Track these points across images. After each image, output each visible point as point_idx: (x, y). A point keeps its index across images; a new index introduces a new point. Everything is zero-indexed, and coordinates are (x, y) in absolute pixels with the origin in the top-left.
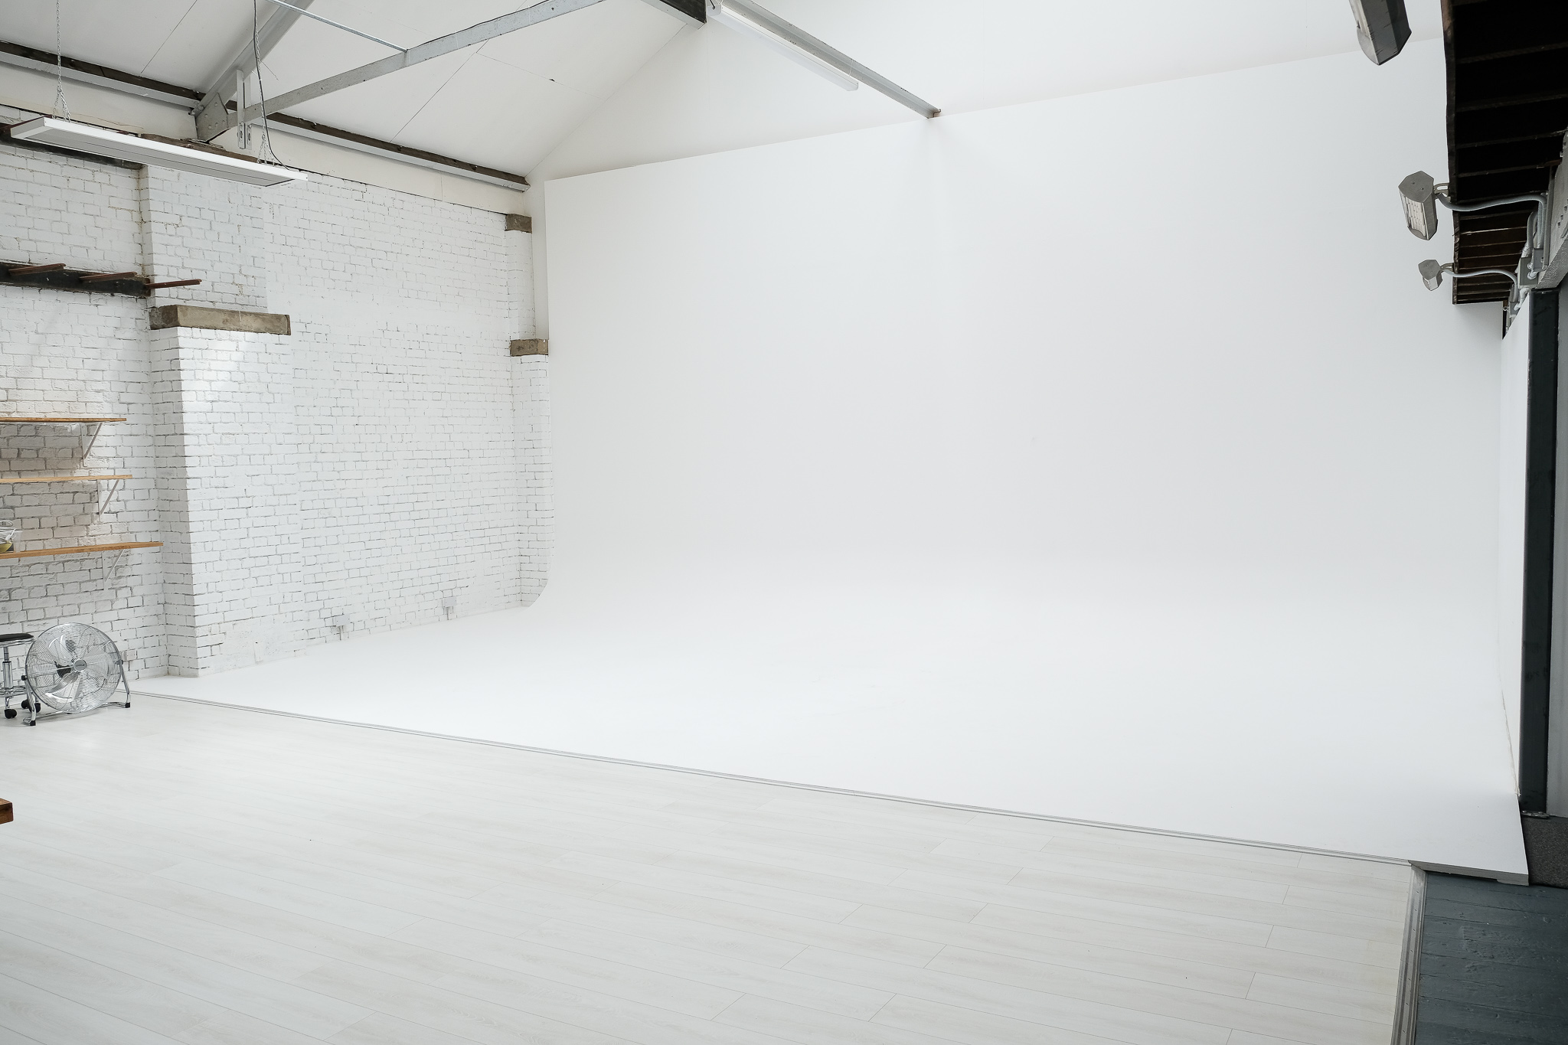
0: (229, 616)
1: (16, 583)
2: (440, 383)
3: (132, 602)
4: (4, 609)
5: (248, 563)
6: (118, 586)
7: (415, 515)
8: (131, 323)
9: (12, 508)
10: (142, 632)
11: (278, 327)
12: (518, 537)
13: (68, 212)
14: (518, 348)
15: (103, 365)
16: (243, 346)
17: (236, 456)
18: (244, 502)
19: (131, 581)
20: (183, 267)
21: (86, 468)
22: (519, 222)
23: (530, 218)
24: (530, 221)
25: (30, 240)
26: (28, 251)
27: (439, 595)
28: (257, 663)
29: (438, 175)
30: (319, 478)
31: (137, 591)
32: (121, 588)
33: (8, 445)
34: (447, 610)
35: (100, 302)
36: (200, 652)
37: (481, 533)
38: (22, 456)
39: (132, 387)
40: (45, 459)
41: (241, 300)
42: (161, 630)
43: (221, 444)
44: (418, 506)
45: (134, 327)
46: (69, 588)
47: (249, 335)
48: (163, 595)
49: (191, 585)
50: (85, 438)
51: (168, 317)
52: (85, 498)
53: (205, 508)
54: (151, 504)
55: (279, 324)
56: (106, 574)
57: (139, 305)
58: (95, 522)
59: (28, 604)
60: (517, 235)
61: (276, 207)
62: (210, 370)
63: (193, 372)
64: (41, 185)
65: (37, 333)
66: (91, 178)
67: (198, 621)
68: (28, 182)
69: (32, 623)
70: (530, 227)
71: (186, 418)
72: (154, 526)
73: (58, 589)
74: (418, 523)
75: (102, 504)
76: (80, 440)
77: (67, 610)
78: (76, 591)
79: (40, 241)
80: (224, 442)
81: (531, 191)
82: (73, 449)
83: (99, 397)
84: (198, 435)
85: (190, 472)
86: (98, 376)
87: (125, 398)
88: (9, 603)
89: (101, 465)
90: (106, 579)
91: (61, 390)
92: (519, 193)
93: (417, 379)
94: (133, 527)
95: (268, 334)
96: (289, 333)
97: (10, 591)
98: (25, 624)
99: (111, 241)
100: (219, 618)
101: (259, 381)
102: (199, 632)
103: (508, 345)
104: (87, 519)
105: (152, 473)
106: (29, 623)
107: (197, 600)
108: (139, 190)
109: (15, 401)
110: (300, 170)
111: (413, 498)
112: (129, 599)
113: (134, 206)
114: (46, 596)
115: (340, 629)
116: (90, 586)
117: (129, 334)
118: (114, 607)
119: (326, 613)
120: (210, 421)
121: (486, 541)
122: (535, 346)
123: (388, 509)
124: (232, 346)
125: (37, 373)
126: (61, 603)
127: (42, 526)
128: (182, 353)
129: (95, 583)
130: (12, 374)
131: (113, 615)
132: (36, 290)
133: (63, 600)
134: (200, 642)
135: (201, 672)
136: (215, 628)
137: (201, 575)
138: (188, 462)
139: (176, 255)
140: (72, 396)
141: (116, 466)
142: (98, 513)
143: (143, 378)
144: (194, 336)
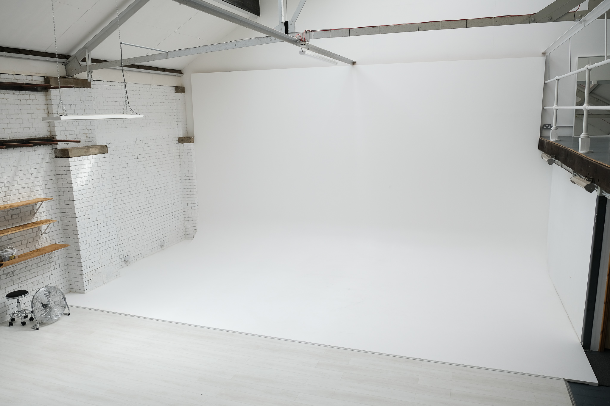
0: (94, 268)
1: (15, 268)
2: (156, 159)
3: (56, 267)
4: (11, 279)
5: (99, 246)
6: (50, 262)
7: (150, 212)
8: (47, 156)
9: (11, 239)
10: (60, 278)
11: (103, 151)
12: (183, 213)
13: (21, 114)
14: (182, 140)
15: (39, 175)
16: (92, 161)
17: (92, 205)
18: (96, 223)
19: (55, 259)
20: (66, 130)
21: (36, 218)
22: (180, 89)
23: (184, 87)
24: (184, 89)
25: (9, 128)
26: (8, 133)
27: (159, 241)
28: (104, 284)
29: (151, 75)
30: (117, 205)
31: (57, 262)
32: (51, 262)
33: (7, 214)
34: (162, 247)
35: (36, 149)
36: (85, 284)
37: (171, 214)
38: (13, 218)
39: (50, 182)
40: (21, 217)
41: (87, 140)
42: (66, 275)
43: (87, 202)
44: (150, 208)
45: (49, 157)
46: (34, 266)
47: (95, 156)
48: (66, 262)
49: (80, 259)
50: (34, 206)
51: (64, 154)
52: (36, 230)
53: (83, 228)
54: (60, 227)
55: (104, 149)
56: (46, 258)
57: (50, 148)
58: (41, 238)
59: (20, 276)
60: (180, 95)
61: (96, 98)
62: (81, 173)
63: (75, 175)
64: (11, 104)
65: (14, 166)
66: (29, 98)
67: (84, 272)
68: (6, 104)
69: (22, 283)
70: (184, 91)
71: (74, 194)
72: (61, 235)
73: (30, 267)
74: (151, 215)
75: (43, 231)
76: (33, 207)
77: (34, 275)
78: (36, 267)
79: (12, 128)
80: (88, 201)
81: (184, 76)
82: (30, 211)
83: (38, 188)
84: (79, 200)
85: (77, 215)
86: (37, 179)
87: (48, 187)
88: (13, 277)
89: (41, 215)
90: (46, 260)
91: (25, 188)
92: (180, 77)
93: (148, 158)
94: (54, 237)
95: (100, 154)
96: (107, 153)
97: (13, 272)
98: (19, 284)
99: (38, 123)
100: (90, 269)
101: (98, 174)
102: (84, 276)
103: (177, 139)
104: (37, 238)
105: (59, 215)
106: (21, 283)
107: (83, 264)
108: (47, 100)
109: (8, 196)
110: (103, 81)
111: (149, 206)
112: (55, 266)
113: (45, 107)
114: (26, 271)
115: (126, 262)
116: (41, 264)
117: (47, 161)
118: (50, 270)
119: (122, 256)
120: (83, 193)
121: (173, 217)
122: (189, 140)
123: (140, 211)
124: (88, 162)
125: (15, 183)
126: (31, 273)
127: (22, 244)
128: (71, 168)
129: (42, 262)
130: (6, 185)
131: (49, 273)
132: (12, 149)
133: (32, 271)
134: (85, 280)
135: (86, 291)
136: (89, 274)
137: (83, 254)
138: (76, 211)
139: (63, 126)
140: (28, 190)
141: (46, 214)
142: (41, 235)
143: (53, 177)
144: (75, 160)
